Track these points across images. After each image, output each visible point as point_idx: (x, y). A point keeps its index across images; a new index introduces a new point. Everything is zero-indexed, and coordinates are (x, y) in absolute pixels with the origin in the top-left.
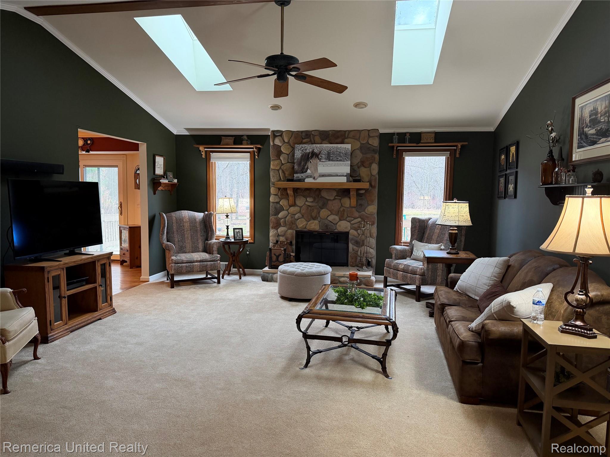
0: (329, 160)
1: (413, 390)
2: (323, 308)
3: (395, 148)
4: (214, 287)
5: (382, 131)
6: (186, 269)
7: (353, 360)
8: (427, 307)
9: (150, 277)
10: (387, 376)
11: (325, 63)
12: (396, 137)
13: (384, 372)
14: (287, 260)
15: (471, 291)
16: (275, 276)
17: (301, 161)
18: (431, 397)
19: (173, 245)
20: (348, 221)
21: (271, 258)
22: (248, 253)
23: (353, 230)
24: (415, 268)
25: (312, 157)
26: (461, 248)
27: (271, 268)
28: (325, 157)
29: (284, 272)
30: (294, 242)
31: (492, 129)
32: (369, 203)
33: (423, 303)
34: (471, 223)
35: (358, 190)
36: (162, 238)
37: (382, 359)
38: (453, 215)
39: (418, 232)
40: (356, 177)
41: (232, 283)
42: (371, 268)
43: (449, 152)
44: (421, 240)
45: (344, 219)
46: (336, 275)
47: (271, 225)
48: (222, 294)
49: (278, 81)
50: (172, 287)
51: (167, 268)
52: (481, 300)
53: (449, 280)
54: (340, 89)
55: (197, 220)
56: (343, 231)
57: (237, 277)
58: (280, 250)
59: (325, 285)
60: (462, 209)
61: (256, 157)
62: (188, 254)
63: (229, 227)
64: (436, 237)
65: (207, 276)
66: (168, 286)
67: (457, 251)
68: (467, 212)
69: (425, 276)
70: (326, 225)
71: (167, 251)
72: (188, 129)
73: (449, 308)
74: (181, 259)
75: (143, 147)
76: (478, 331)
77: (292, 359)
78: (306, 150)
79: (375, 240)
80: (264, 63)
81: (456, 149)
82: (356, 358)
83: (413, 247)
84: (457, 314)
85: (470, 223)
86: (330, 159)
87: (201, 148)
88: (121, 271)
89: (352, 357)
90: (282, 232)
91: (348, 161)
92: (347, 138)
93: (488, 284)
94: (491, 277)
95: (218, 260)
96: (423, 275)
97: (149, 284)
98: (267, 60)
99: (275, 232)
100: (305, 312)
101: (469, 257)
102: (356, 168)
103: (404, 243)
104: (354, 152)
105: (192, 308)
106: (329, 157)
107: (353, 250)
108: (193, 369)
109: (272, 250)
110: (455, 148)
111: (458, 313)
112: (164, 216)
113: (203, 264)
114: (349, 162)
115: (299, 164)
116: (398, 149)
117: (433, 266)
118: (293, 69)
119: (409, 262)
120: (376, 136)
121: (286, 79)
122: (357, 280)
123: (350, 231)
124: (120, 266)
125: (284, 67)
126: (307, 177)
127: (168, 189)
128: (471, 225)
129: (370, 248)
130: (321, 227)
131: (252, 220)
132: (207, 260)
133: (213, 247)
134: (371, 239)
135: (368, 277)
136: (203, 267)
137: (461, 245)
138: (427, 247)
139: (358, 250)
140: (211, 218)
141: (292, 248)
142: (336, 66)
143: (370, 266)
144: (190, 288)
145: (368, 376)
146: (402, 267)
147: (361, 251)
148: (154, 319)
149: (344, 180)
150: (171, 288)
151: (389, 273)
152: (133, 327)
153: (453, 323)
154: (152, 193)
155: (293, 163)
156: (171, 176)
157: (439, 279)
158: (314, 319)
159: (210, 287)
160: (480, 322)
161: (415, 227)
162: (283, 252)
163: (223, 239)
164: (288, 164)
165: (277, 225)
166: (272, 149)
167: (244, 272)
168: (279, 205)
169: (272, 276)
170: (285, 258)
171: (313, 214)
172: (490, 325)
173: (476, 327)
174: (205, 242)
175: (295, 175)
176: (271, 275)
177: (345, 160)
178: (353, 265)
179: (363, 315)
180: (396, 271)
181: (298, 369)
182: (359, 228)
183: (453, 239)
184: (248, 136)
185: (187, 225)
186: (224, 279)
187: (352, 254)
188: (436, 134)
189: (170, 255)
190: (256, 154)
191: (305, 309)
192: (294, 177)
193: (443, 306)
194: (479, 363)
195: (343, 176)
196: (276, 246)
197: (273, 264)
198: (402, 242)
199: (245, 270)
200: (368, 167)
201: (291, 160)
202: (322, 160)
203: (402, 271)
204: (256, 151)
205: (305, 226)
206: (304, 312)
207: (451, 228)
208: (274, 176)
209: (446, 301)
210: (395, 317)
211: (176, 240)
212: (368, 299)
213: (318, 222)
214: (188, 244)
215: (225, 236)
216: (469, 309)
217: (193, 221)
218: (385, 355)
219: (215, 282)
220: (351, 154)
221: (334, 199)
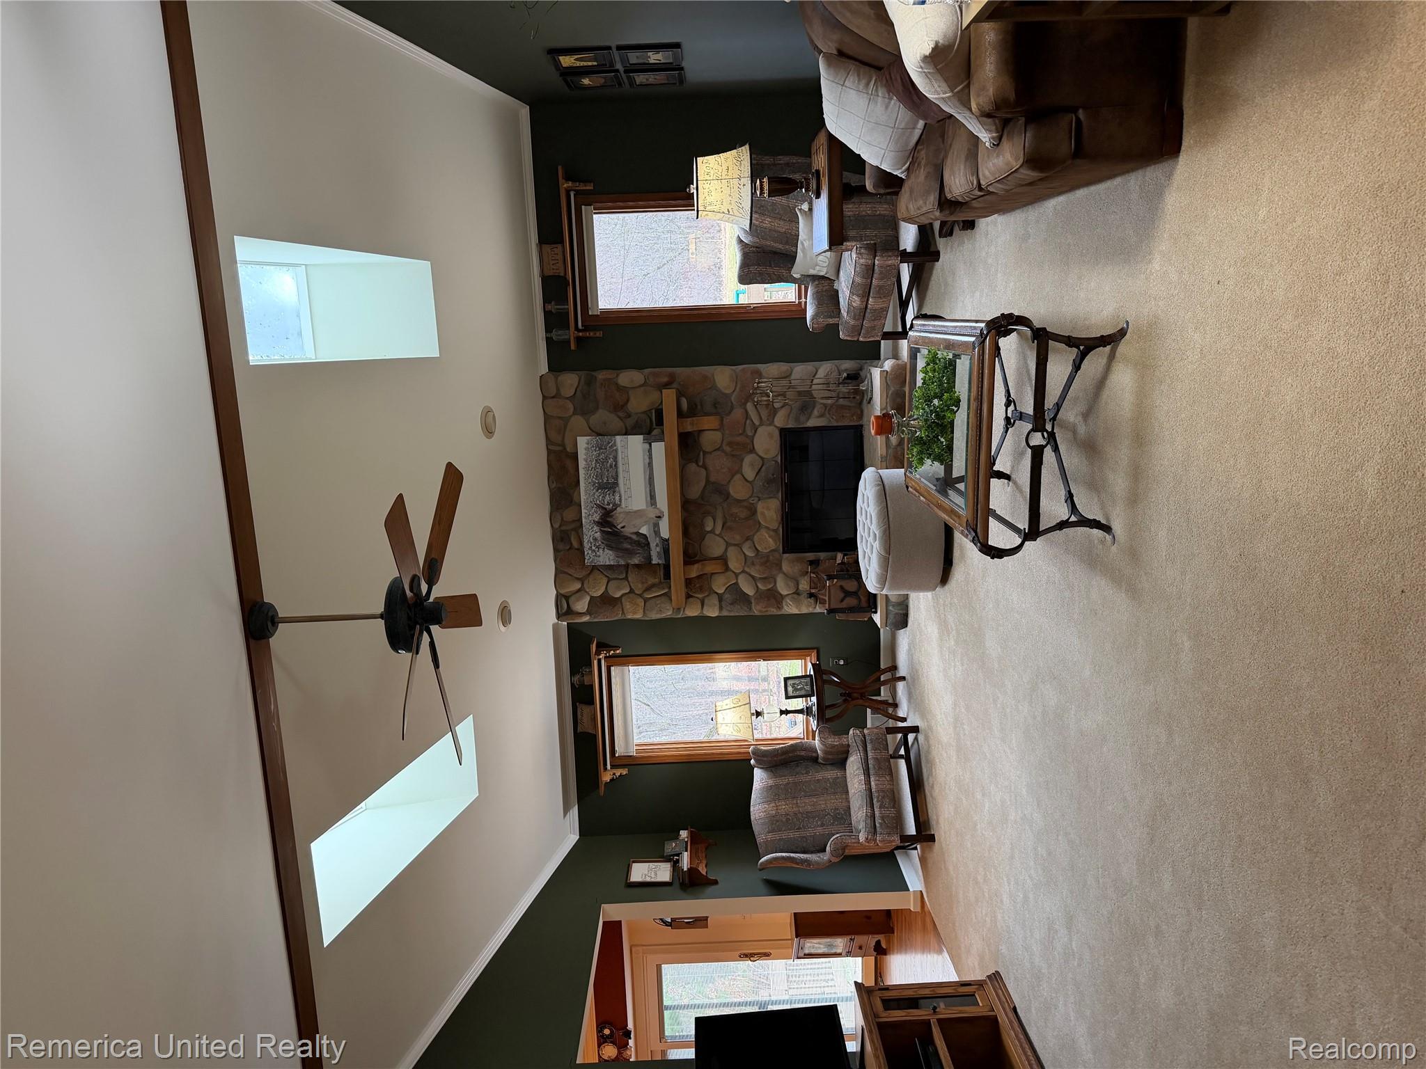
0: (616, 484)
1: (1153, 271)
2: (963, 489)
3: (581, 334)
4: (928, 742)
5: (544, 368)
6: (887, 808)
7: (1086, 415)
8: (951, 234)
9: (911, 890)
10: (1122, 333)
11: (397, 520)
12: (555, 335)
13: (1111, 340)
14: (853, 571)
15: (905, 138)
16: (893, 599)
17: (623, 550)
18: (1167, 226)
19: (832, 839)
20: (756, 431)
21: (851, 610)
22: (842, 662)
23: (775, 420)
24: (858, 269)
25: (612, 525)
26: (805, 163)
27: (876, 608)
28: (609, 494)
29: (882, 581)
30: (811, 556)
31: (524, 111)
32: (709, 386)
33: (941, 244)
34: (743, 148)
35: (680, 414)
36: (817, 863)
37: (1082, 348)
38: (727, 191)
39: (770, 266)
40: (651, 421)
41: (915, 698)
42: (863, 371)
43: (583, 207)
44: (791, 258)
45: (748, 441)
46: (885, 454)
47: (773, 611)
48: (943, 724)
49: (444, 623)
50: (932, 838)
51: (888, 850)
52: (925, 117)
53: (882, 191)
54: (453, 480)
55: (771, 782)
56: (779, 442)
57: (901, 686)
58: (831, 588)
59: (907, 487)
60: (712, 172)
61: (618, 652)
62: (851, 803)
63: (784, 709)
64: (782, 223)
65: (901, 757)
66: (931, 848)
67: (813, 175)
68: (719, 160)
69: (875, 244)
70: (765, 484)
71: (847, 852)
72: (566, 810)
73: (950, 190)
74: (864, 818)
75: (611, 911)
76: (999, 126)
77: (1092, 561)
78: (595, 539)
79: (796, 366)
80: (405, 656)
81: (574, 190)
82: (1081, 407)
83: (807, 276)
84: (962, 171)
85: (744, 152)
86: (614, 483)
87: (606, 777)
88: (901, 953)
89: (1080, 418)
90: (788, 585)
91: (615, 442)
92: (563, 445)
93: (887, 100)
94: (867, 93)
95: (862, 733)
96: (873, 250)
97: (927, 892)
98: (400, 649)
99: (788, 601)
100: (974, 538)
101: (826, 147)
102: (630, 422)
103: (800, 297)
104: (594, 430)
105: (979, 796)
106: (609, 485)
107: (821, 416)
108: (1125, 799)
109: (832, 607)
110: (572, 194)
111: (960, 170)
112: (767, 861)
113: (874, 768)
114: (618, 438)
115: (630, 553)
116: (582, 326)
117: (851, 228)
118: (415, 591)
119: (843, 284)
120: (556, 378)
121: (440, 602)
122: (890, 417)
123: (778, 425)
124: (888, 957)
125: (413, 610)
126: (657, 533)
127: (704, 849)
128: (747, 146)
129: (816, 377)
130: (772, 495)
131: (764, 657)
132: (864, 759)
133: (833, 746)
134: (793, 377)
135: (886, 378)
136: (880, 768)
137: (798, 163)
138: (806, 244)
139: (822, 404)
140: (765, 751)
141: (825, 562)
142: (401, 496)
143: (859, 374)
144: (932, 796)
145: (1123, 379)
146: (856, 299)
147: (822, 398)
148: (1009, 884)
149: (659, 448)
150: (935, 841)
151: (873, 328)
152: (1029, 934)
153: (983, 182)
154: (714, 888)
155: (628, 568)
156: (674, 844)
157: (882, 209)
158: (990, 512)
159: (928, 752)
160: (976, 121)
161: (761, 274)
162: (835, 580)
163: (814, 724)
164: (630, 579)
165: (774, 597)
166: (599, 615)
167: (888, 670)
168: (727, 596)
169: (893, 606)
170: (850, 577)
171: (743, 515)
172: (981, 100)
173: (990, 131)
174: (822, 764)
175: (654, 562)
176: (891, 608)
177: (615, 448)
178: (859, 412)
179: (974, 400)
180: (867, 315)
181: (1114, 548)
182: (769, 405)
183: (783, 186)
184: (573, 673)
185: (784, 807)
186: (907, 715)
187: (833, 418)
188: (543, 240)
189: (855, 845)
190: (612, 652)
191: (966, 536)
192: (658, 564)
193: (945, 203)
194: (1078, 120)
195: (650, 451)
196: (821, 597)
197: (864, 604)
198: (797, 301)
199: (882, 666)
200: (628, 393)
201: (622, 573)
202: (617, 502)
203: (868, 300)
204: (606, 654)
205: (772, 533)
206: (973, 541)
207: (758, 193)
208: (661, 611)
209: (933, 198)
210: (977, 321)
211: (819, 830)
212: (934, 387)
213: (760, 502)
214: (828, 803)
215: (805, 716)
216: (949, 143)
217: (773, 793)
218: (1070, 341)
219: (916, 739)
220: (599, 434)
221: (706, 469)
